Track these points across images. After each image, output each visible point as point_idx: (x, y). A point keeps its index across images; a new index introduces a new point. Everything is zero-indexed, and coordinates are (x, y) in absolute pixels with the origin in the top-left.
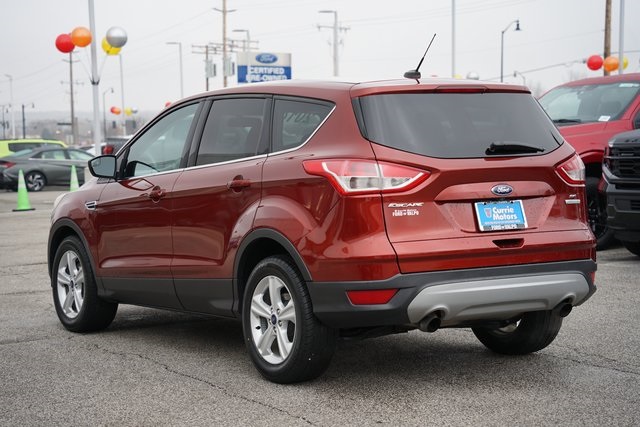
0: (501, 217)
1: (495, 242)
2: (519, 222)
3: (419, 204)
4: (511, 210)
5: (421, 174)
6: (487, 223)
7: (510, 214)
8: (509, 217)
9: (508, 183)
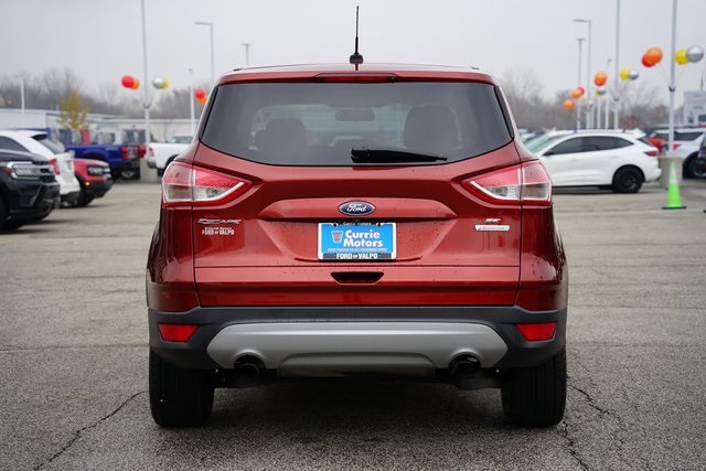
0: (358, 244)
1: (334, 275)
2: (384, 250)
3: (236, 221)
4: (376, 235)
5: (241, 184)
6: (330, 250)
7: (373, 239)
8: (369, 243)
9: (368, 199)
